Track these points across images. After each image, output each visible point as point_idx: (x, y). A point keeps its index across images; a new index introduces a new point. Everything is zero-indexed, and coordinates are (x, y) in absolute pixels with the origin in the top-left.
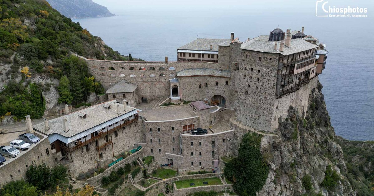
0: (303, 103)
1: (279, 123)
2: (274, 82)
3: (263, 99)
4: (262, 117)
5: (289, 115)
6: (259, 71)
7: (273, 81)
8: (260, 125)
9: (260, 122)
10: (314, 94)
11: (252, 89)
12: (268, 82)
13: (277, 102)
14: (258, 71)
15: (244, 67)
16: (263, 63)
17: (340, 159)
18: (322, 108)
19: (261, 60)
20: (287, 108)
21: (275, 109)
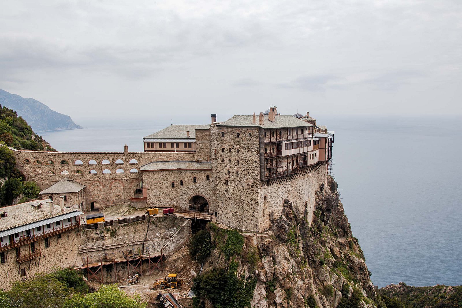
0: (305, 198)
1: (270, 220)
2: (256, 164)
3: (246, 188)
4: (246, 212)
5: (284, 211)
6: (238, 151)
7: (255, 162)
8: (245, 223)
9: (244, 219)
10: (324, 192)
11: (232, 176)
12: (249, 164)
13: (264, 191)
14: (236, 152)
15: (221, 148)
16: (241, 140)
17: (364, 278)
18: (338, 212)
19: (239, 137)
20: (282, 202)
21: (261, 201)
